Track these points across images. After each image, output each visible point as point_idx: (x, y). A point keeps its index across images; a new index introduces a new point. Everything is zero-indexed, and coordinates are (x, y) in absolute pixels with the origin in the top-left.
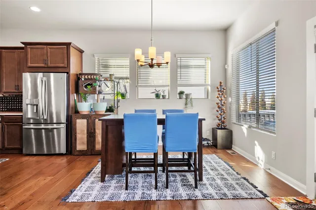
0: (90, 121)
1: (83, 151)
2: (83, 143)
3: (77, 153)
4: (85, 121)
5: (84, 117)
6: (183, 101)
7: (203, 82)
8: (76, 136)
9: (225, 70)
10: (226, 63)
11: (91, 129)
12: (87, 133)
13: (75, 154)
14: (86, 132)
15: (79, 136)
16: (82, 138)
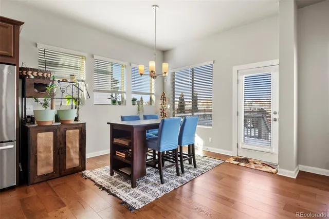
0: (58, 133)
1: (47, 174)
2: (48, 164)
3: (37, 180)
4: (51, 134)
5: (47, 129)
6: (136, 107)
8: (36, 157)
11: (60, 144)
12: (54, 150)
13: (35, 182)
14: (52, 148)
15: (41, 155)
16: (47, 158)
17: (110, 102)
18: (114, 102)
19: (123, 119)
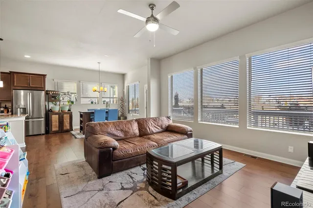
0: (60, 116)
1: (56, 131)
2: (56, 127)
3: (52, 133)
4: (57, 116)
5: (56, 114)
6: (105, 105)
7: (109, 96)
8: (52, 124)
9: (124, 92)
10: (124, 89)
11: (61, 120)
15: (54, 124)
16: (56, 125)
17: (90, 103)
18: (92, 103)
19: (88, 110)
